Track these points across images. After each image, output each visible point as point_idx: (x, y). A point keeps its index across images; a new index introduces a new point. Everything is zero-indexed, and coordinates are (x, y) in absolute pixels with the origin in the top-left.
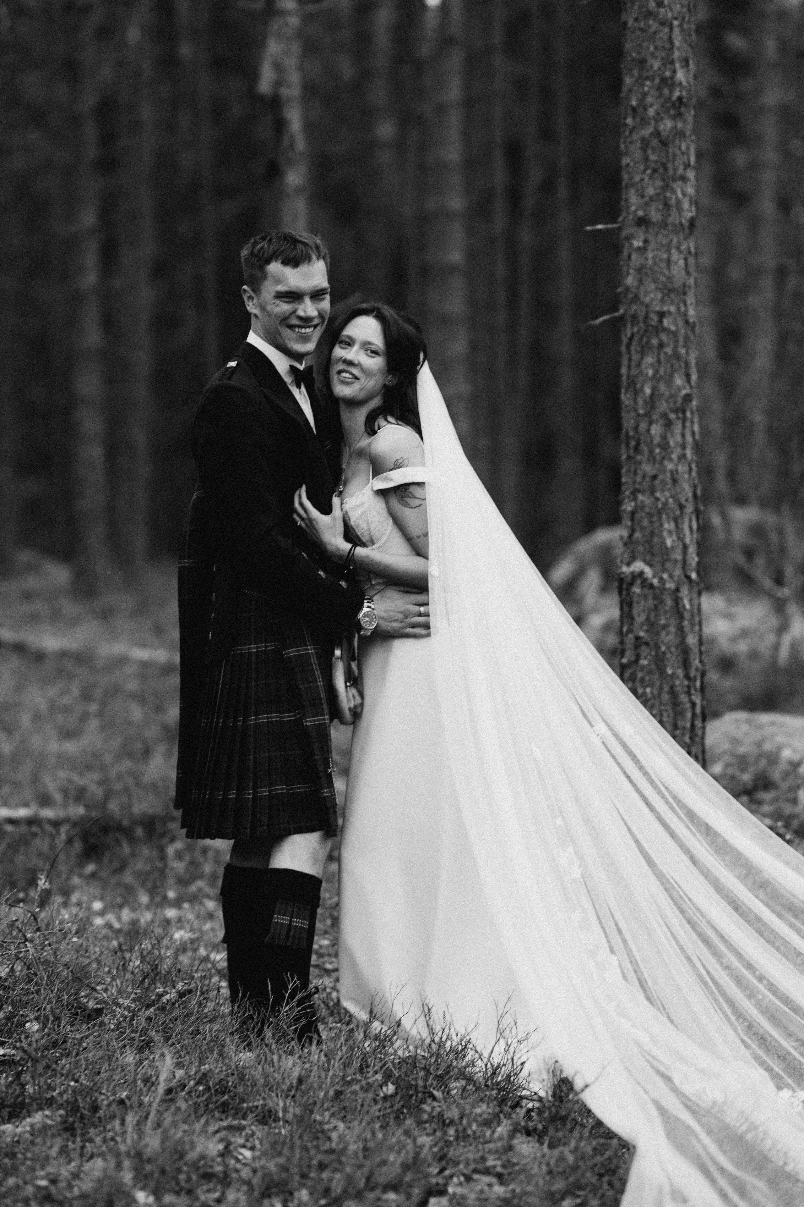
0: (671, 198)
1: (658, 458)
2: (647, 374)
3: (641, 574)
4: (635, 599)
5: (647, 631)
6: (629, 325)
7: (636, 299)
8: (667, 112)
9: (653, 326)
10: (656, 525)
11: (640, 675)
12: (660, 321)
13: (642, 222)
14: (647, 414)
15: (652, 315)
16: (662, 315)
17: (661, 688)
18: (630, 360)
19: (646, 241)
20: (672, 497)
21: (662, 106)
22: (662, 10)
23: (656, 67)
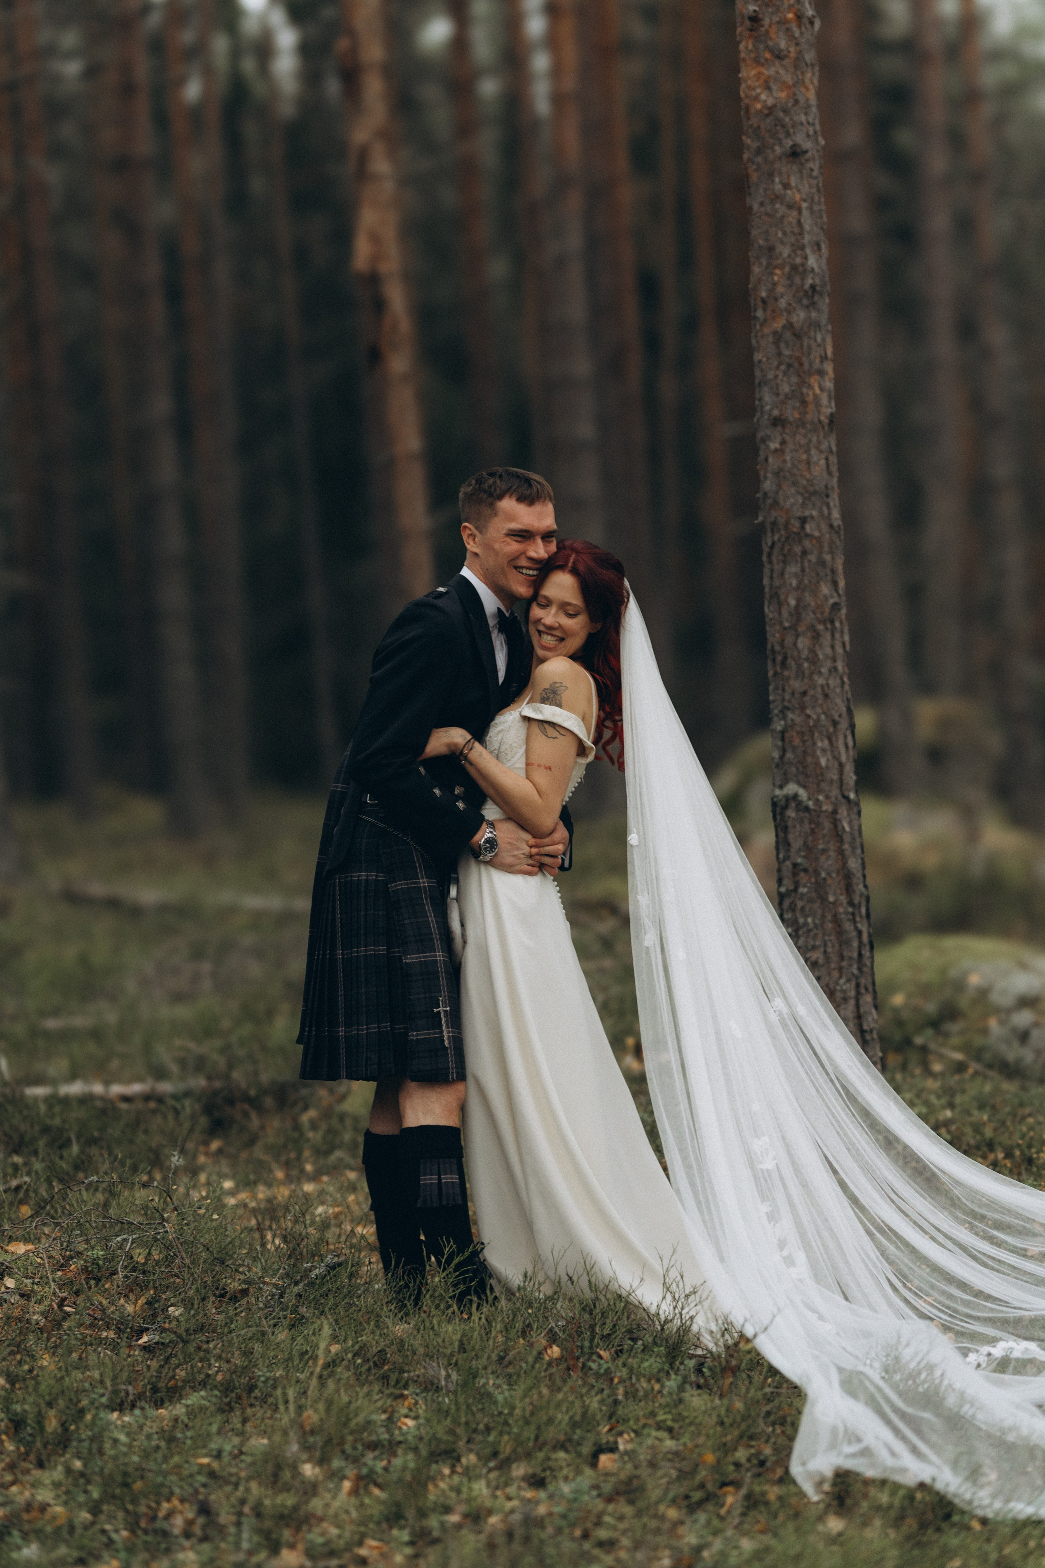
0: (808, 395)
1: (807, 672)
2: (791, 584)
3: (795, 796)
4: (790, 824)
5: (805, 857)
6: (769, 534)
7: (776, 504)
8: (800, 301)
9: (794, 533)
10: (809, 743)
11: (800, 904)
12: (803, 527)
13: (778, 422)
14: (793, 627)
15: (793, 521)
16: (803, 520)
17: (823, 916)
18: (772, 571)
19: (783, 443)
20: (824, 713)
21: (794, 296)
22: (789, 192)
23: (785, 254)
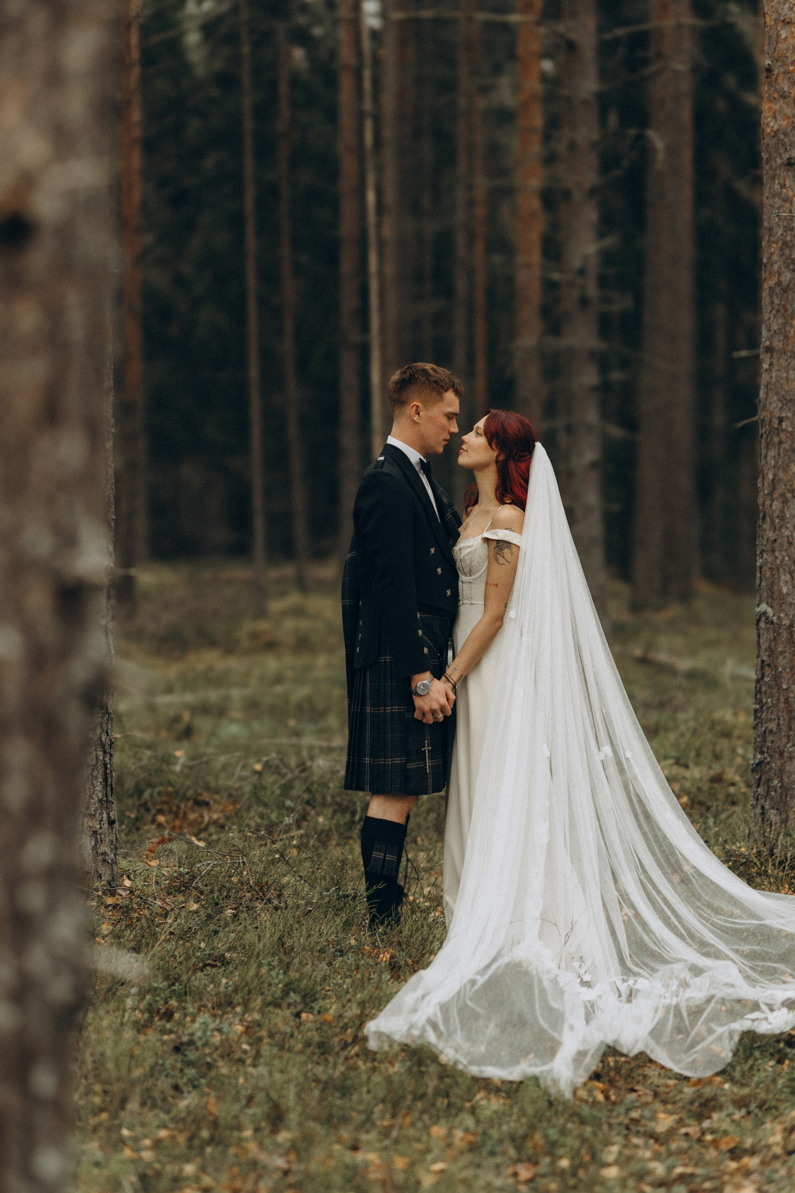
0: (790, 332)
1: (778, 526)
3: (765, 613)
5: (769, 656)
6: (760, 428)
7: (765, 408)
8: (788, 267)
9: (775, 428)
10: (776, 576)
12: (780, 423)
13: (769, 350)
14: (771, 494)
15: (774, 420)
16: (781, 420)
17: (778, 699)
18: (761, 453)
19: (771, 364)
20: (788, 556)
21: (784, 262)
22: (784, 190)
23: (779, 234)
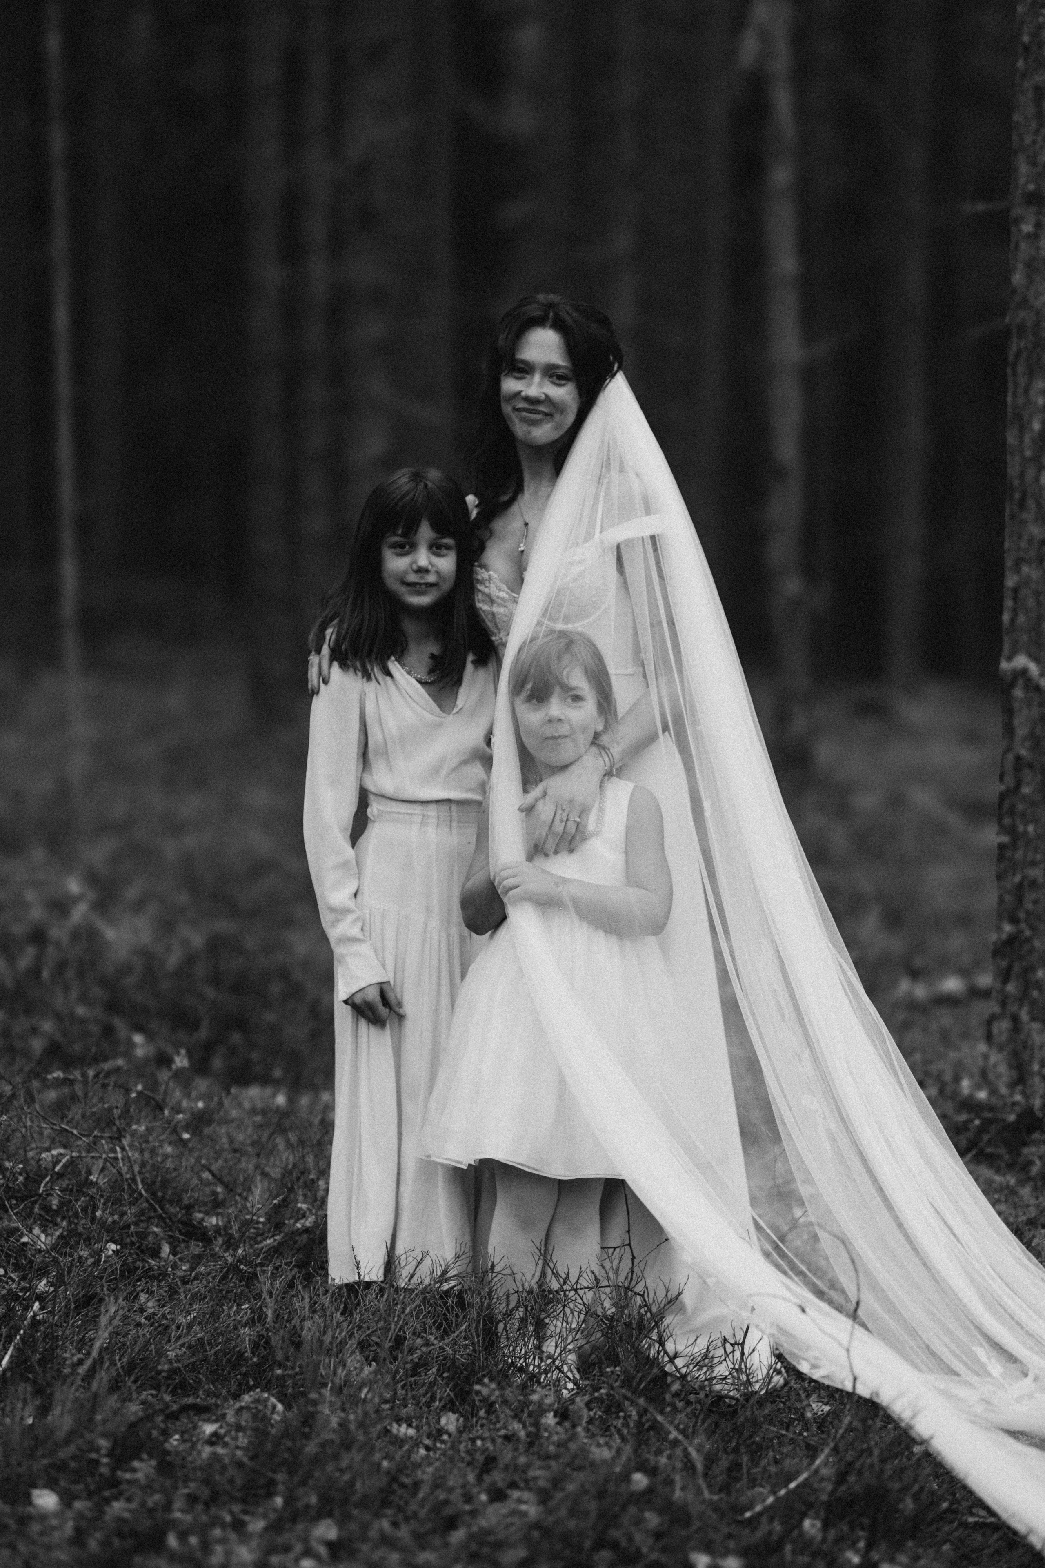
2: (1035, 403)
3: (1024, 672)
4: (1016, 705)
6: (1015, 339)
7: (1024, 303)
11: (1020, 807)
13: (1033, 199)
14: (1036, 459)
18: (1016, 384)
19: (1038, 225)
